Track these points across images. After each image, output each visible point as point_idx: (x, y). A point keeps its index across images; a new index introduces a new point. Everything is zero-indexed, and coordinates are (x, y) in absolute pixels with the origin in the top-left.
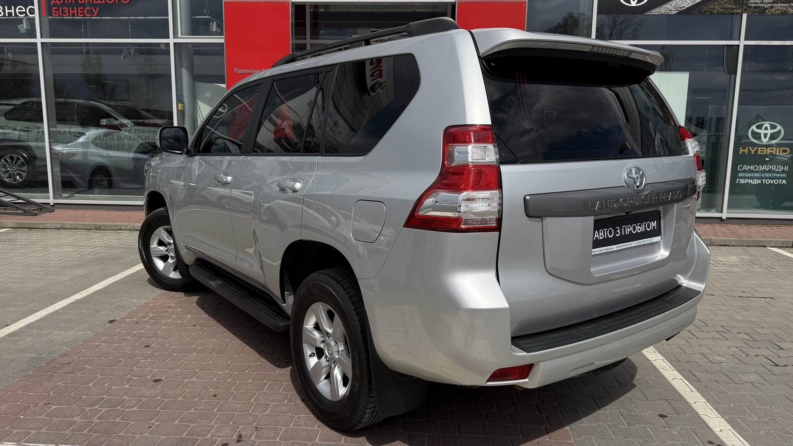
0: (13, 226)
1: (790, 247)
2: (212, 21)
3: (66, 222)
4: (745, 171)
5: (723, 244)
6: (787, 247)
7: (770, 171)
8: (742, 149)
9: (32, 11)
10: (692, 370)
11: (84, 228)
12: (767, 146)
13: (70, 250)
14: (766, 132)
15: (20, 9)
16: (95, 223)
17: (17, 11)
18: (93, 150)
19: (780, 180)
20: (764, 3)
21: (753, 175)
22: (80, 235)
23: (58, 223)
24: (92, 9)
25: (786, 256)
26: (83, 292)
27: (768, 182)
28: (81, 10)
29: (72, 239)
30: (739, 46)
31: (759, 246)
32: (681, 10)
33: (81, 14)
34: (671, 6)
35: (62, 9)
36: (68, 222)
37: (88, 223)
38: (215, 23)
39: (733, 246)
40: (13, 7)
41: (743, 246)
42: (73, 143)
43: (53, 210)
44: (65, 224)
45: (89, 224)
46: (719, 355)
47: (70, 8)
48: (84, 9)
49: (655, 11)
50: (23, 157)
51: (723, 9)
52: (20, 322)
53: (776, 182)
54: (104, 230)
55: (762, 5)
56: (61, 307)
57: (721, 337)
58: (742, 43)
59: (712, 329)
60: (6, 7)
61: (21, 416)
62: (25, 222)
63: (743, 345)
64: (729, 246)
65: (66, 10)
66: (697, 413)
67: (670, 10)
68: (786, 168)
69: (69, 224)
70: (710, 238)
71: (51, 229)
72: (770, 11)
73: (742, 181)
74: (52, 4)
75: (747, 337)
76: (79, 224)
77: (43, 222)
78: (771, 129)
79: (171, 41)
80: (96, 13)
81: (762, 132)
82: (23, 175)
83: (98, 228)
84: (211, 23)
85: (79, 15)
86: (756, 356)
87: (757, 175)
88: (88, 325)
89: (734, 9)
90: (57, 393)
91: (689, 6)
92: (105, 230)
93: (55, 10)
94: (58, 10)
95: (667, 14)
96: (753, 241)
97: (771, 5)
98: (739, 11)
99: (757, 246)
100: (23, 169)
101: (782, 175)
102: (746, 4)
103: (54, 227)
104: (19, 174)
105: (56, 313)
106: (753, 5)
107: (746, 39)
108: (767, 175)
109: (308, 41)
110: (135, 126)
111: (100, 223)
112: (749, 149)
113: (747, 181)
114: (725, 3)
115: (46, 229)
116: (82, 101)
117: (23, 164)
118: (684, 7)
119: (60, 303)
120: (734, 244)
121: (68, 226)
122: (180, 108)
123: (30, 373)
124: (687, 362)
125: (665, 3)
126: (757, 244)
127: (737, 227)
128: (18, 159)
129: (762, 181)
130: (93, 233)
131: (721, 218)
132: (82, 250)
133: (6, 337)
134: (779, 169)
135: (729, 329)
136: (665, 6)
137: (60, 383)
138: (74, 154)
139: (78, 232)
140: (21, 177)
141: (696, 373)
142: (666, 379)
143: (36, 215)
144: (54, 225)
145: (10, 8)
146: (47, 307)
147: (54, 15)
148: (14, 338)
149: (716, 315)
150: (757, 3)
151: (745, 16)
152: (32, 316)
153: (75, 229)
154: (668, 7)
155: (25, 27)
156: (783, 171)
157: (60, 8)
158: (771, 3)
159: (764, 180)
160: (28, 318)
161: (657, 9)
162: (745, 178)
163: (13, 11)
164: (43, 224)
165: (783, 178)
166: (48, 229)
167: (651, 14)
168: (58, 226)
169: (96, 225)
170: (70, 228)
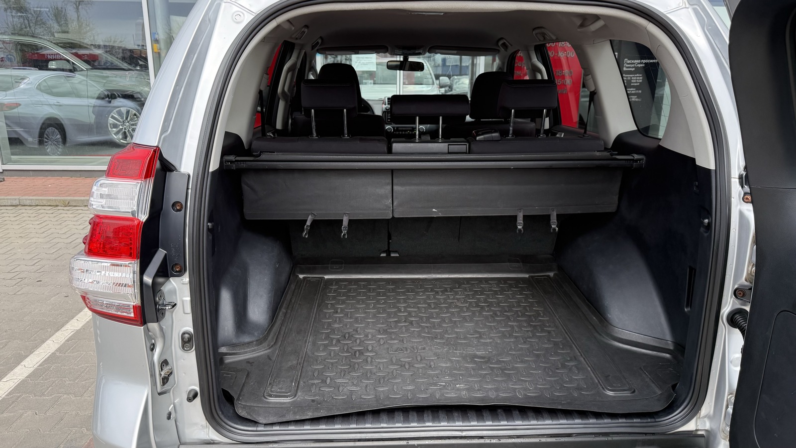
3: (24, 197)
11: (49, 204)
16: (62, 198)
18: (42, 98)
23: (14, 199)
26: (79, 315)
29: (38, 223)
36: (26, 197)
37: (54, 198)
42: (15, 90)
43: (4, 180)
44: (23, 199)
45: (55, 200)
54: (74, 206)
56: (57, 346)
69: (29, 200)
71: (5, 206)
76: (41, 200)
83: (67, 204)
92: (76, 206)
103: (9, 204)
105: (52, 359)
110: (92, 69)
111: (69, 198)
119: (53, 338)
121: (28, 203)
122: (156, 50)
130: (62, 211)
138: (18, 105)
139: (42, 210)
144: (9, 201)
148: (5, 415)
152: (19, 367)
153: (37, 205)
166: (1, 206)
168: (15, 203)
169: (64, 201)
170: (31, 204)
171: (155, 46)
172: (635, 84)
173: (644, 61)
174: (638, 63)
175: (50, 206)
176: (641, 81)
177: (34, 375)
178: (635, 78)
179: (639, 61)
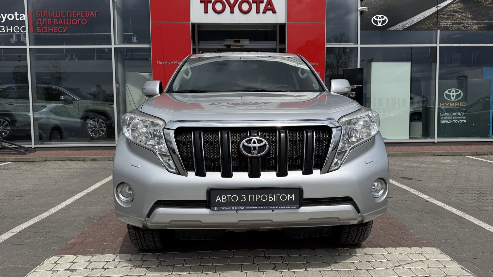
0: (13, 161)
1: (475, 155)
2: (133, 36)
4: (444, 116)
5: (439, 155)
6: (473, 155)
7: (457, 116)
8: (442, 104)
9: (24, 29)
10: (459, 206)
11: (61, 160)
12: (454, 102)
13: (60, 170)
14: (453, 94)
15: (16, 28)
17: (14, 29)
18: (53, 116)
19: (463, 121)
20: (448, 24)
21: (448, 118)
22: (60, 163)
23: (43, 157)
24: (63, 28)
25: (475, 159)
26: (88, 189)
27: (456, 121)
28: (56, 29)
29: (57, 166)
30: (437, 47)
31: (459, 155)
32: (405, 28)
33: (56, 31)
34: (399, 26)
35: (43, 28)
37: (62, 157)
38: (135, 37)
39: (445, 156)
40: (11, 27)
41: (450, 155)
42: (40, 112)
43: (36, 151)
44: (48, 158)
45: (64, 158)
46: (467, 200)
47: (49, 28)
48: (58, 28)
49: (391, 29)
50: (7, 121)
51: (427, 27)
52: (61, 204)
53: (461, 121)
55: (447, 25)
56: (81, 196)
57: (464, 193)
58: (438, 45)
59: (458, 190)
60: (7, 27)
61: (104, 243)
62: (21, 157)
63: (478, 195)
64: (443, 156)
65: (46, 28)
66: (473, 223)
67: (399, 28)
68: (465, 114)
70: (432, 152)
71: (38, 161)
72: (451, 29)
73: (443, 122)
74: (37, 25)
75: (478, 192)
76: (57, 158)
77: (33, 157)
78: (456, 92)
79: (113, 46)
80: (65, 31)
81: (451, 94)
82: (7, 132)
83: (70, 160)
84: (133, 37)
85: (55, 32)
86: (487, 199)
87: (450, 118)
88: (105, 204)
89: (433, 27)
90: (116, 233)
91: (409, 26)
92: (74, 161)
93: (39, 28)
94: (41, 28)
95: (398, 30)
96: (455, 153)
97: (451, 25)
98: (436, 28)
99: (458, 155)
100: (7, 128)
101: (463, 118)
102: (439, 25)
103: (41, 160)
104: (4, 132)
105: (80, 199)
106: (443, 25)
107: (440, 43)
108: (456, 118)
109: (197, 47)
111: (71, 157)
112: (445, 104)
113: (445, 121)
114: (428, 24)
115: (35, 161)
116: (46, 85)
117: (7, 125)
118: (406, 26)
119: (78, 194)
120: (445, 155)
121: (50, 159)
122: (117, 87)
123: (91, 225)
124: (454, 203)
125: (397, 24)
126: (457, 154)
127: (444, 147)
128: (4, 122)
129: (453, 121)
131: (434, 142)
132: (69, 170)
133: (60, 211)
134: (461, 114)
135: (466, 189)
136: (396, 26)
137: (114, 229)
138: (41, 118)
139: (57, 162)
140: (6, 133)
141: (461, 207)
142: (448, 210)
143: (26, 154)
144: (40, 159)
145: (9, 28)
146: (72, 197)
147: (38, 32)
148: (65, 211)
149: (456, 184)
150: (444, 24)
151: (439, 31)
153: (55, 161)
154: (398, 26)
155: (15, 40)
156: (464, 116)
157: (42, 28)
158: (452, 24)
159: (454, 121)
160: (65, 202)
161: (392, 27)
162: (444, 120)
163: (11, 29)
164: (33, 158)
165: (464, 119)
166: (36, 161)
167: (389, 30)
168: (43, 159)
169: (68, 158)
170: (51, 160)
171: (117, 85)
172: (352, 97)
173: (355, 86)
174: (353, 87)
175: (61, 161)
176: (355, 95)
177: (74, 203)
178: (352, 94)
179: (353, 86)
